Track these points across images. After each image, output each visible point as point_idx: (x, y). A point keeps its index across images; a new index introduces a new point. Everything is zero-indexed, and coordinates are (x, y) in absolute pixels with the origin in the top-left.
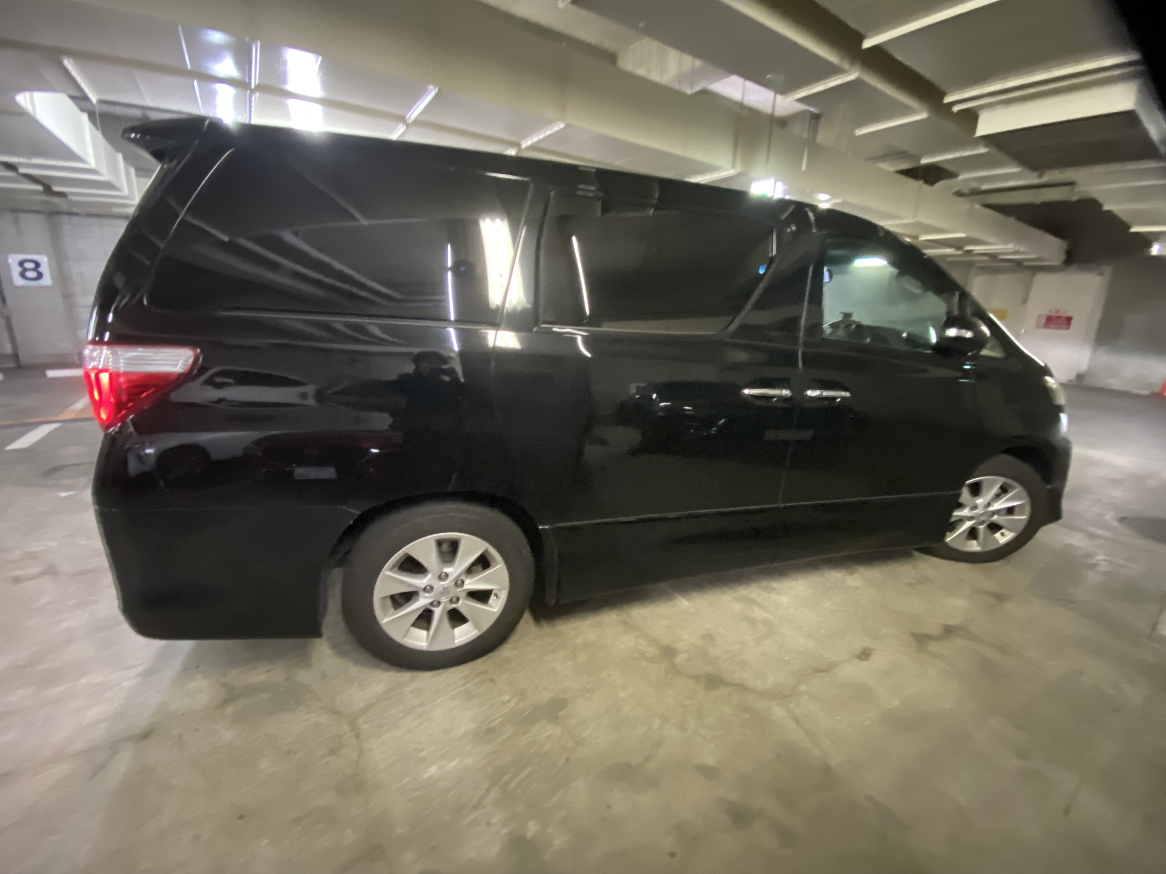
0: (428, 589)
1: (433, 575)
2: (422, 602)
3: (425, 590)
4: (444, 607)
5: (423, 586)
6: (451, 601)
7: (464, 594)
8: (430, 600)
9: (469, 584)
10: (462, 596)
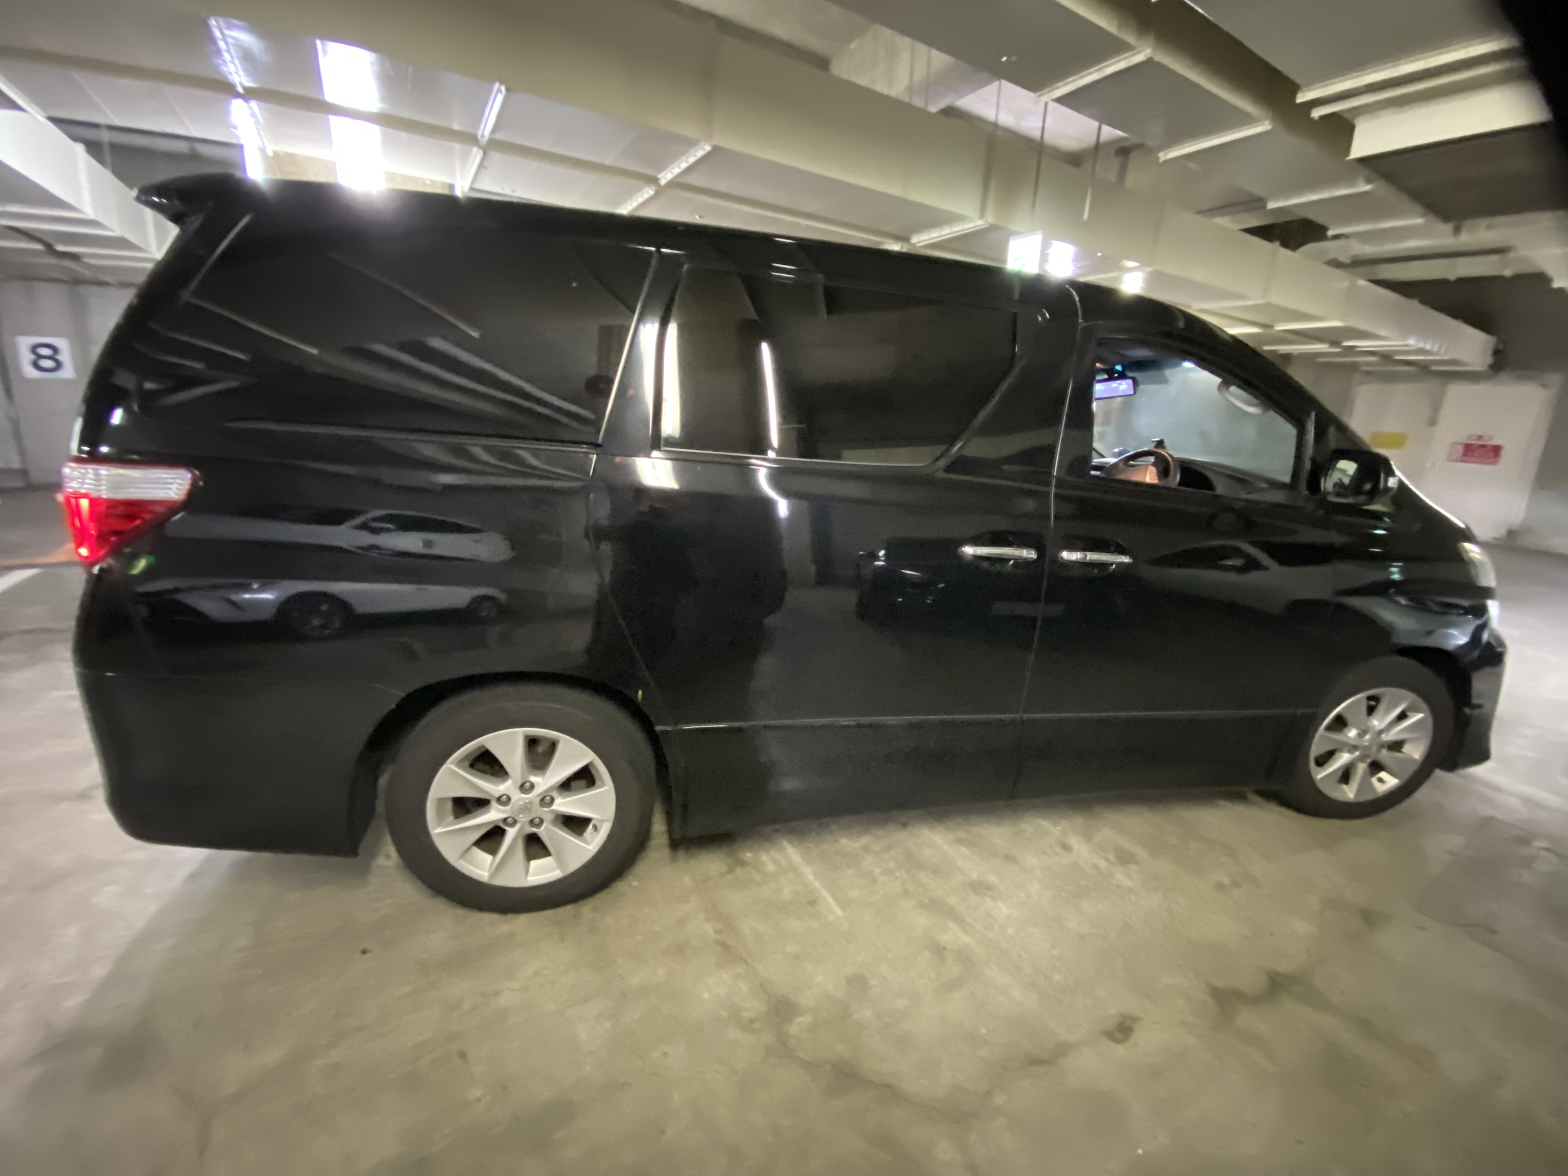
0: (503, 800)
1: (514, 783)
2: (493, 815)
3: (499, 799)
4: (521, 829)
5: (497, 795)
6: (531, 822)
7: (550, 817)
8: (504, 816)
9: (560, 804)
10: (548, 818)
